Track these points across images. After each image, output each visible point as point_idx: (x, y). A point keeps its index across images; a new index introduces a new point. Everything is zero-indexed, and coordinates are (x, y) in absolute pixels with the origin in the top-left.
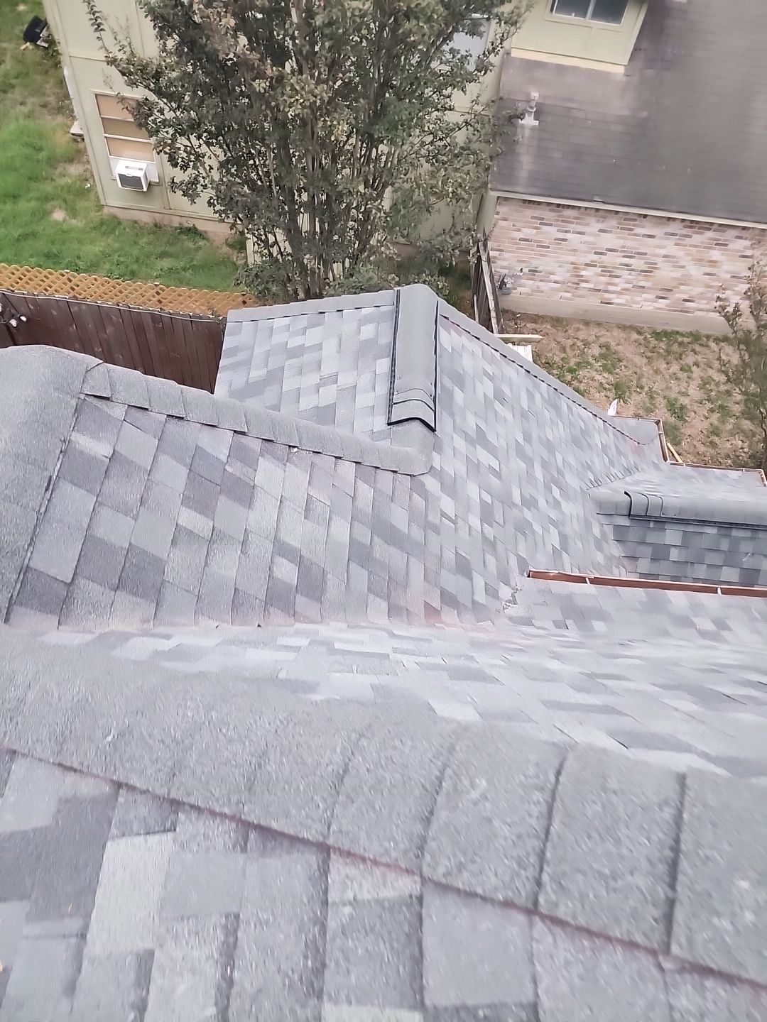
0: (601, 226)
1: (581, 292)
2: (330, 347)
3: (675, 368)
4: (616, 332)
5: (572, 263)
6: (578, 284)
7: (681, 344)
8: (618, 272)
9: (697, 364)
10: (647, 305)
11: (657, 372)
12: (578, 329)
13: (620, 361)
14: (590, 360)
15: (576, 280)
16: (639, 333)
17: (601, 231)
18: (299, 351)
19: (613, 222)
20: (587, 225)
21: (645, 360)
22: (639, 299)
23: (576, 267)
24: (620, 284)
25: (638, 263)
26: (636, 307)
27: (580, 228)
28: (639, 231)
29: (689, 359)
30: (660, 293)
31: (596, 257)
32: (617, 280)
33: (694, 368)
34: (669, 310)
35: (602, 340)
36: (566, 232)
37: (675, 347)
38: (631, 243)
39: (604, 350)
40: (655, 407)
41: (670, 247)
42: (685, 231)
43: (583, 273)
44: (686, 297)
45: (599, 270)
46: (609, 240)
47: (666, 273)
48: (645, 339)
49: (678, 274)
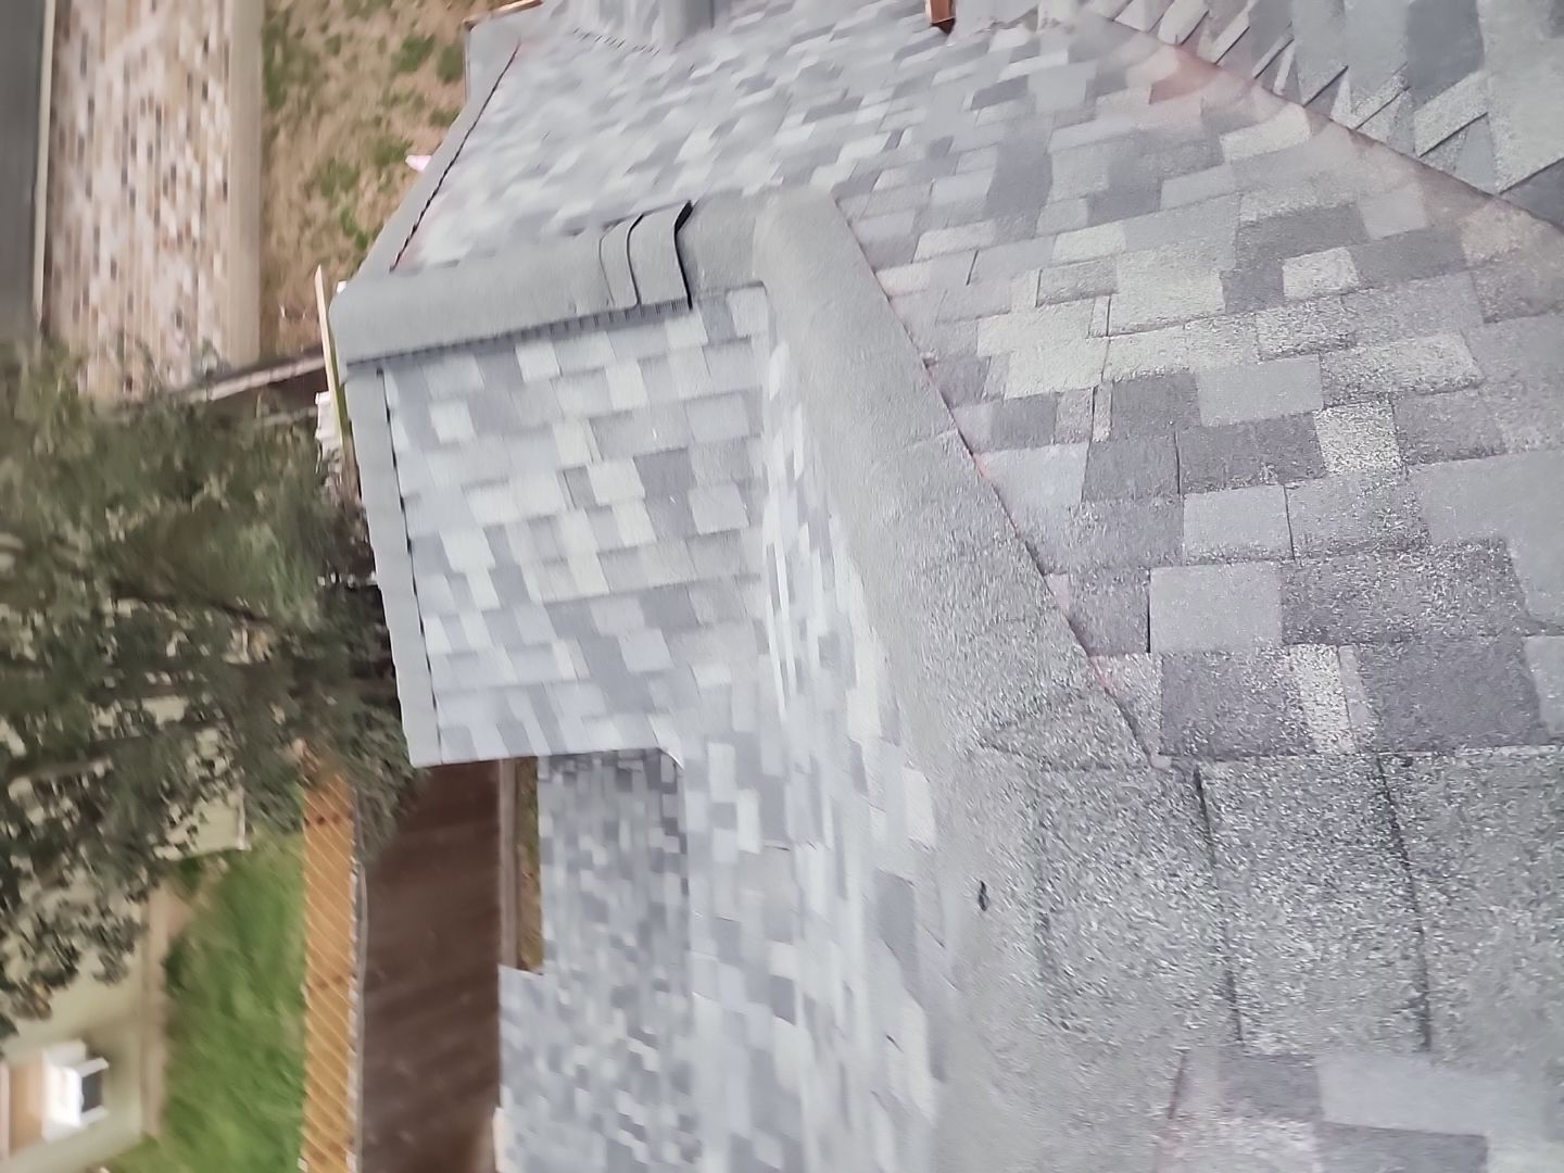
0: (79, 196)
1: (210, 237)
3: (335, 65)
4: (280, 170)
5: (157, 250)
6: (195, 244)
7: (287, 58)
8: (165, 167)
9: (324, 28)
10: (222, 120)
11: (345, 95)
12: (281, 241)
13: (331, 162)
14: (338, 211)
15: (187, 247)
16: (274, 133)
17: (89, 192)
19: (71, 175)
20: (79, 221)
21: (326, 119)
22: (211, 135)
23: (162, 244)
24: (187, 164)
25: (144, 130)
26: (226, 140)
27: (87, 234)
28: (82, 123)
29: (315, 41)
30: (198, 93)
31: (141, 207)
32: (181, 173)
33: (333, 31)
34: (227, 75)
35: (296, 195)
36: (97, 259)
37: (297, 67)
38: (108, 143)
39: (317, 193)
40: (413, 92)
41: (109, 71)
42: (76, 42)
43: (173, 232)
44: (199, 50)
45: (165, 205)
46: (106, 179)
47: (156, 81)
48: (287, 119)
49: (158, 62)
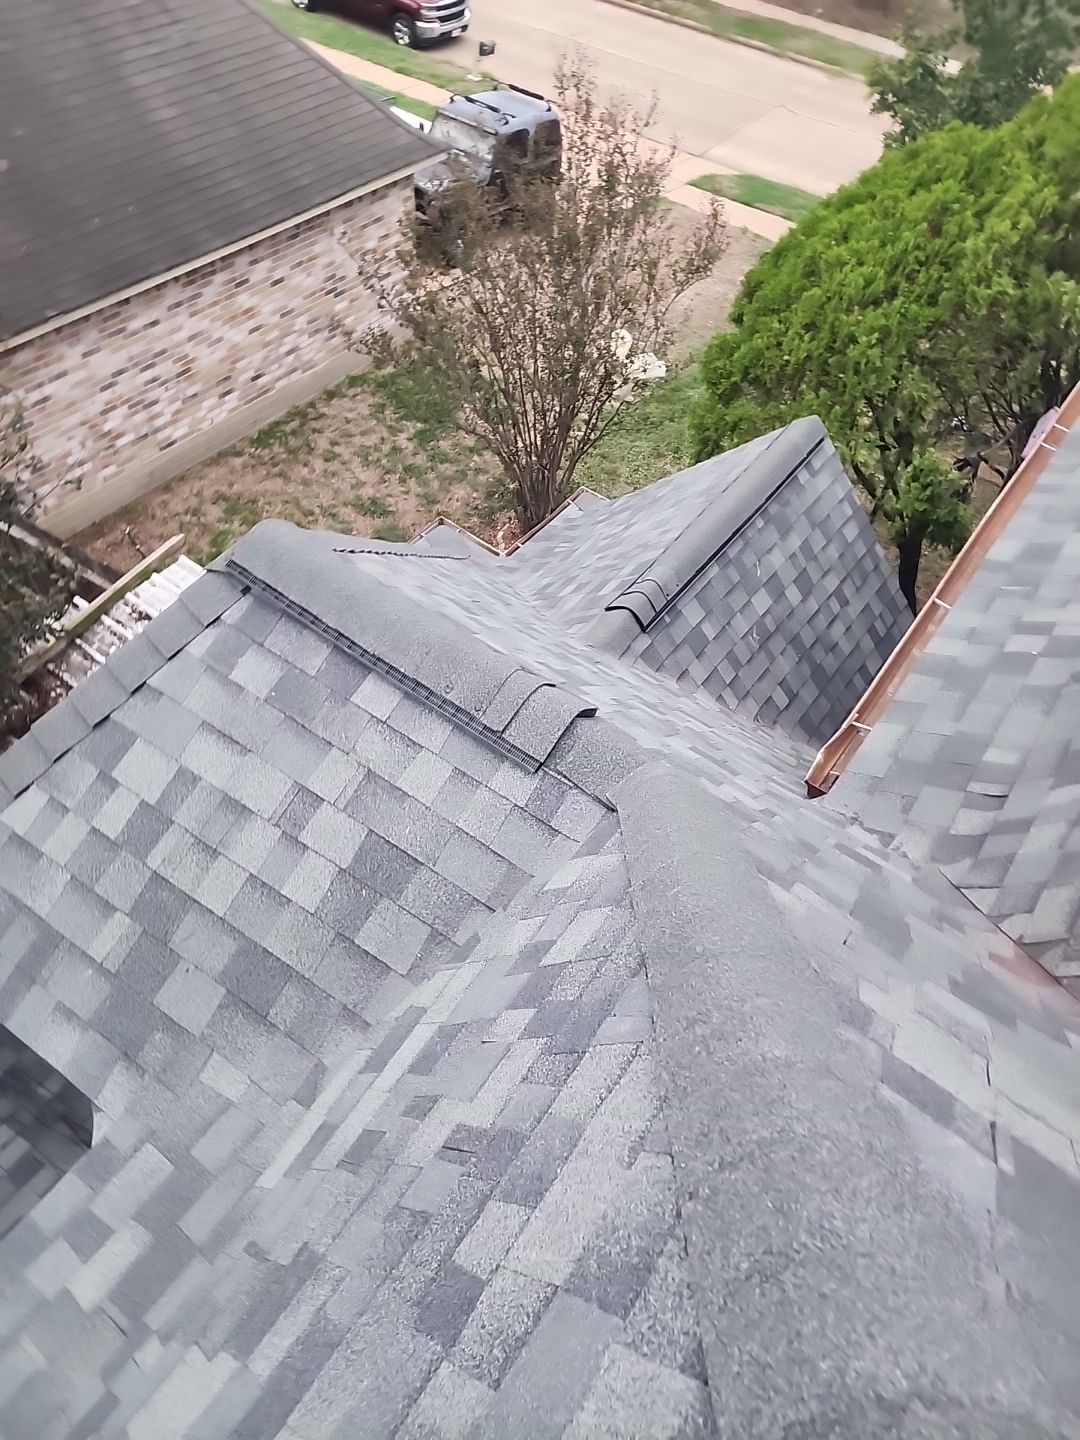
0: (80, 349)
1: (125, 454)
2: (209, 761)
3: (319, 464)
4: (214, 473)
5: (83, 423)
6: (112, 446)
7: (294, 433)
8: (151, 396)
9: (334, 443)
10: (217, 415)
11: (306, 483)
12: (165, 504)
13: (254, 502)
14: (223, 527)
15: (105, 443)
16: (239, 454)
17: (85, 355)
18: (152, 820)
19: (91, 335)
20: (60, 358)
21: (279, 481)
22: (202, 414)
23: (90, 424)
24: (164, 409)
25: (166, 368)
26: (205, 426)
27: (55, 369)
28: (134, 325)
29: (322, 443)
30: (221, 389)
31: (107, 395)
32: (156, 408)
33: (337, 449)
34: (246, 404)
35: (208, 493)
36: (40, 385)
37: (293, 442)
38: (135, 348)
39: (223, 505)
40: (349, 523)
41: (189, 325)
42: (190, 291)
43: (106, 428)
44: (252, 374)
45: (124, 409)
46: (106, 362)
47: (207, 359)
48: (252, 456)
49: (221, 352)
